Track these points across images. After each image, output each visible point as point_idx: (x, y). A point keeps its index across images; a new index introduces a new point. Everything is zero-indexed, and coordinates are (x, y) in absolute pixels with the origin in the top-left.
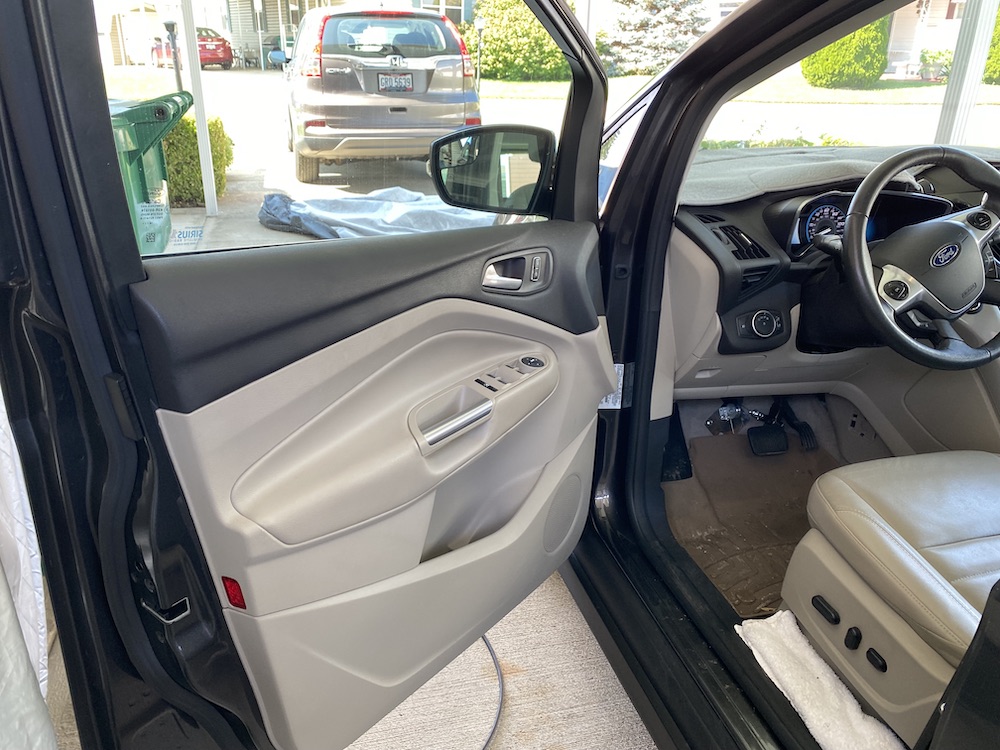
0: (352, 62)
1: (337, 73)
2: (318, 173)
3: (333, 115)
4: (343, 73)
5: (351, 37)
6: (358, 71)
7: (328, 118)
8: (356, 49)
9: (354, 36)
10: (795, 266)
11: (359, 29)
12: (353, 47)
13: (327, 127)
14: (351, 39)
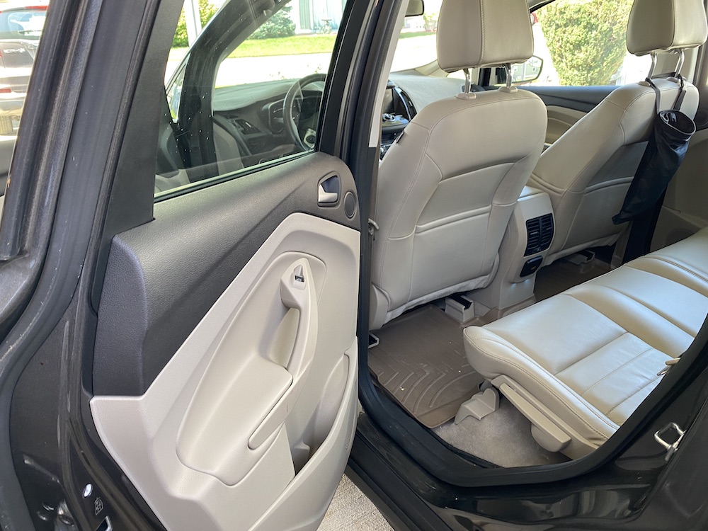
0: (25, 43)
1: (13, 53)
2: (12, 127)
3: (16, 83)
4: (18, 53)
5: (20, 26)
6: (31, 50)
7: (13, 86)
8: (26, 34)
9: (23, 24)
10: (274, 136)
11: (26, 19)
12: (23, 33)
13: (13, 92)
14: (21, 27)
